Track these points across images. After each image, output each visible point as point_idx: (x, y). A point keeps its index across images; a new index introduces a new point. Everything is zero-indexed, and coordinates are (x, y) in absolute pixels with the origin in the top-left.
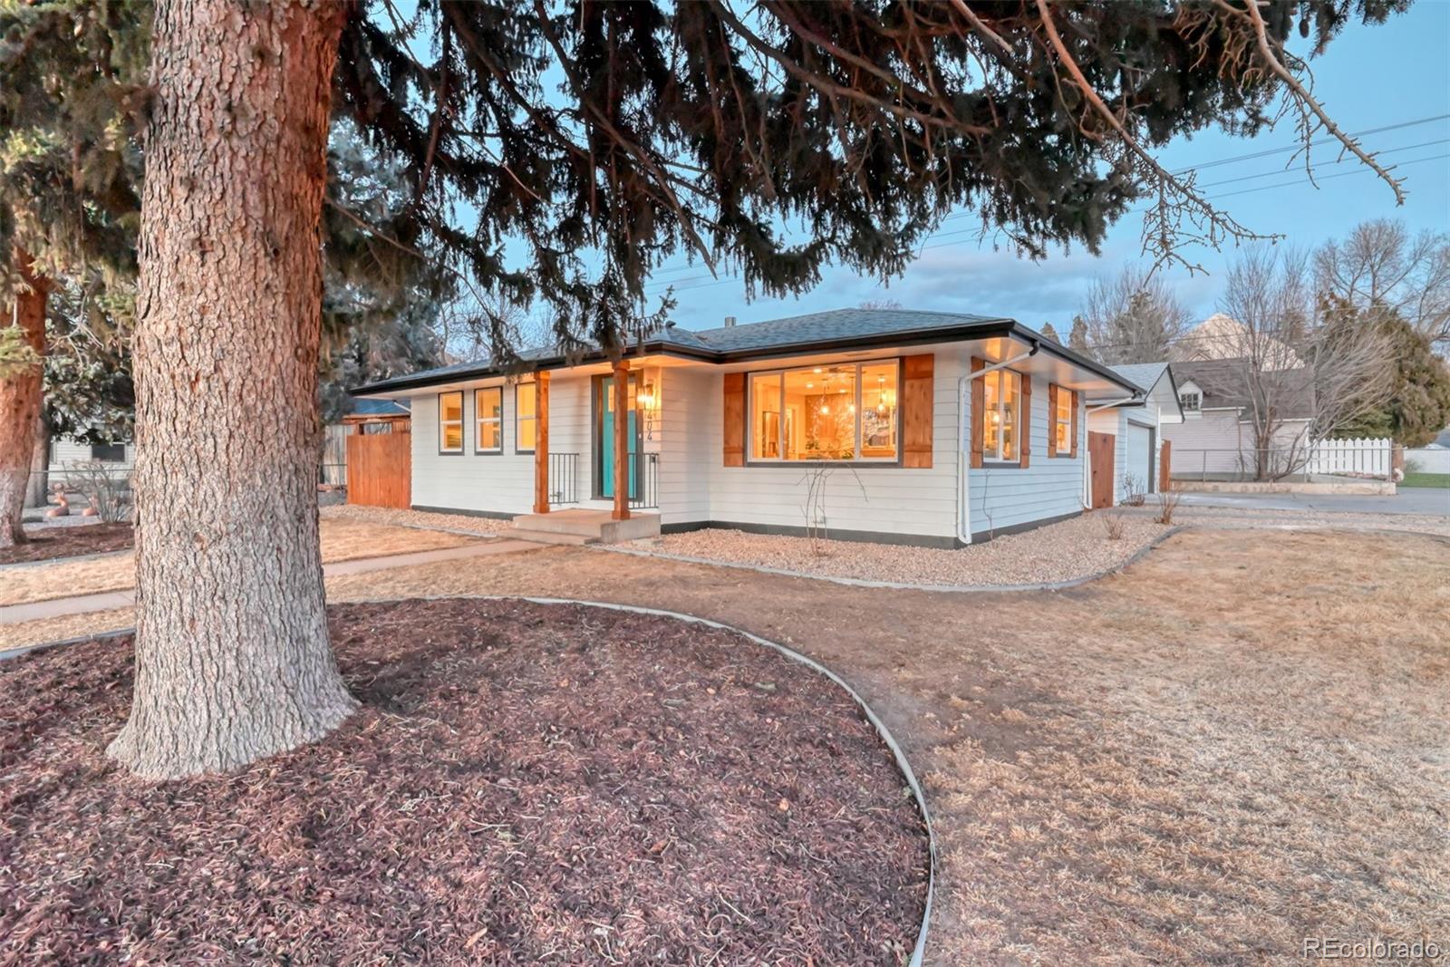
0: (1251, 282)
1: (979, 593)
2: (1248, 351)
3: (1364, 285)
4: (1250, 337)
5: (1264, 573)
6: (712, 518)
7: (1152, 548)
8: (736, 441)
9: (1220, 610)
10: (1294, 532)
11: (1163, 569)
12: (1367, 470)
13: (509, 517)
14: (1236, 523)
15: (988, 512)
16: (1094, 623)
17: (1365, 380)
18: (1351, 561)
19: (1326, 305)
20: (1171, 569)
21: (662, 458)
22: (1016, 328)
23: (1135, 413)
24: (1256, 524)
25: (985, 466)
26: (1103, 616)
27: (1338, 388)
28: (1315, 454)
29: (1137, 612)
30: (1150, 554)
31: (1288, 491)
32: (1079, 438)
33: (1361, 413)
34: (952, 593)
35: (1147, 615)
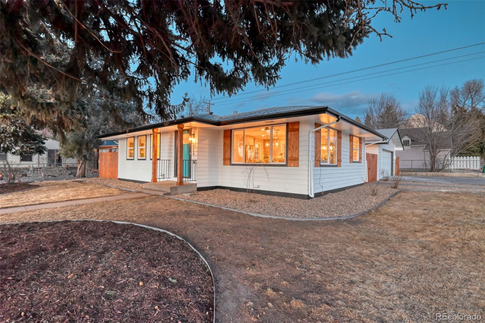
0: (428, 100)
1: (309, 221)
2: (427, 125)
3: (468, 102)
4: (428, 119)
5: (435, 213)
6: (219, 185)
7: (389, 200)
8: (228, 156)
9: (415, 231)
10: (447, 193)
11: (392, 209)
12: (472, 168)
14: (423, 188)
15: (321, 185)
16: (357, 238)
17: (471, 135)
18: (472, 207)
19: (455, 109)
20: (396, 209)
21: (198, 162)
22: (328, 109)
23: (385, 147)
24: (431, 189)
25: (321, 166)
26: (362, 234)
27: (461, 138)
28: (452, 162)
29: (378, 232)
30: (387, 203)
31: (443, 175)
32: (363, 156)
33: (469, 147)
34: (297, 222)
35: (382, 234)
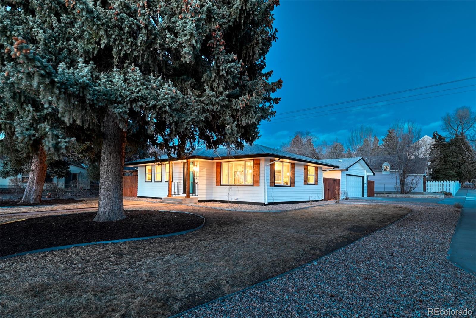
6: (213, 199)
8: (219, 180)
13: (161, 199)
21: (199, 183)
23: (350, 172)
25: (275, 186)
31: (409, 197)
32: (319, 179)
